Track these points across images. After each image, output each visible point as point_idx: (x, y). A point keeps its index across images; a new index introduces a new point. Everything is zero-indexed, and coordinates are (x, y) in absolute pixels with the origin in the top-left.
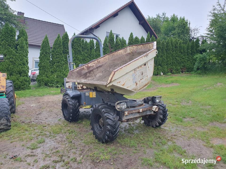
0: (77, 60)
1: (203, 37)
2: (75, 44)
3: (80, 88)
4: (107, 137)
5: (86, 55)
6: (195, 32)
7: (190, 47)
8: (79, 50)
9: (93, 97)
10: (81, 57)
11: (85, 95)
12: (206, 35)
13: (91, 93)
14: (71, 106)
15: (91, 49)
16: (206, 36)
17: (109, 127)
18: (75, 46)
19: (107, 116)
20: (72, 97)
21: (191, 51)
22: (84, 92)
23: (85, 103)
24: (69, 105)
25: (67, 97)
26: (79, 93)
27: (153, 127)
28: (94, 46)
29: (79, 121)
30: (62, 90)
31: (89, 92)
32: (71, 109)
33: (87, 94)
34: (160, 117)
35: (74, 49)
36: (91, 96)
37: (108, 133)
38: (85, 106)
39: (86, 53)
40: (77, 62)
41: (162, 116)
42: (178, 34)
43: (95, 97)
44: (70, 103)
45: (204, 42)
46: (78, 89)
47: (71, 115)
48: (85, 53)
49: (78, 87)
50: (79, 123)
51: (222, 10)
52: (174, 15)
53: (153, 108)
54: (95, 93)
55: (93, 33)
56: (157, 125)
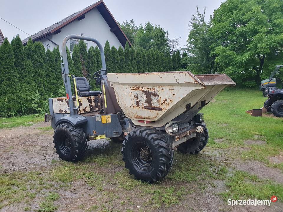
0: (37, 76)
1: (182, 49)
2: (33, 53)
3: (83, 112)
4: (160, 174)
5: (50, 69)
6: (175, 44)
7: (172, 61)
8: (40, 62)
9: (107, 123)
10: (43, 71)
11: (95, 120)
12: (186, 47)
13: (104, 117)
14: (76, 138)
15: (56, 60)
16: (187, 49)
17: (163, 159)
18: (33, 55)
19: (160, 144)
20: (75, 125)
21: (173, 65)
22: (94, 116)
23: (95, 132)
24: (72, 137)
25: (65, 125)
26: (84, 118)
28: (60, 56)
29: (88, 160)
30: (47, 117)
31: (101, 116)
32: (76, 142)
33: (98, 119)
34: (202, 140)
35: (32, 60)
36: (104, 122)
37: (163, 168)
38: (98, 137)
39: (50, 67)
40: (38, 79)
41: (204, 138)
42: (157, 45)
43: (110, 122)
44: (74, 134)
45: (185, 55)
46: (79, 112)
47: (77, 151)
48: (48, 66)
49: (80, 110)
50: (89, 162)
51: (203, 20)
52: (149, 23)
53: (198, 129)
54: (109, 116)
55: (51, 40)
56: (198, 150)
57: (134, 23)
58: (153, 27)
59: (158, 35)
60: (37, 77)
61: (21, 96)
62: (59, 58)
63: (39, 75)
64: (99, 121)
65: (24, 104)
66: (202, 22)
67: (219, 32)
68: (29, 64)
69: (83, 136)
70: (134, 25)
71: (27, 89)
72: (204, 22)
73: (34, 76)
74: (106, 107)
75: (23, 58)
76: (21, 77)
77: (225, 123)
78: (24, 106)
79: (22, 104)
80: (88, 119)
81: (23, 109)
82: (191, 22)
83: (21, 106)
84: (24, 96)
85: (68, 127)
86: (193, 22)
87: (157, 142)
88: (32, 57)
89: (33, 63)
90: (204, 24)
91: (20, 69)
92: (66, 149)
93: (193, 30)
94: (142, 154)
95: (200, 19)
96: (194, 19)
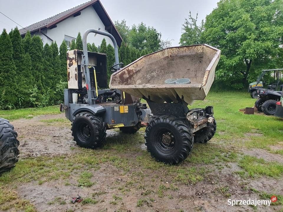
2: (31, 46)
4: (182, 155)
5: (48, 63)
6: (167, 45)
8: (38, 56)
9: (124, 113)
10: (41, 65)
11: (114, 110)
13: (122, 107)
14: (97, 126)
15: (54, 55)
17: (186, 142)
18: (32, 49)
19: (184, 129)
20: (96, 114)
22: (113, 106)
23: (113, 121)
24: (93, 125)
25: (85, 114)
26: (103, 108)
27: (201, 142)
28: (58, 51)
29: (105, 147)
31: (119, 106)
32: (97, 130)
33: (116, 109)
34: (212, 130)
35: (30, 53)
36: (122, 111)
37: (186, 150)
38: (117, 125)
39: (48, 61)
40: (36, 73)
41: (213, 128)
42: (151, 46)
43: (128, 112)
44: (95, 122)
47: (98, 138)
48: (46, 60)
50: (107, 149)
51: (195, 24)
52: (142, 24)
53: (209, 120)
54: (127, 107)
55: (46, 34)
56: (207, 140)
57: (125, 23)
58: (146, 28)
59: (151, 36)
60: (35, 71)
61: (18, 89)
62: (57, 52)
63: (37, 69)
64: (118, 110)
65: (22, 98)
66: (194, 26)
67: (211, 36)
68: (28, 57)
69: (103, 125)
70: (125, 25)
71: (25, 82)
72: (196, 26)
73: (32, 69)
74: (124, 98)
75: (21, 51)
76: (18, 70)
77: (223, 119)
78: (22, 99)
79: (20, 97)
80: (106, 109)
81: (20, 102)
82: (183, 25)
83: (19, 99)
84: (21, 89)
85: (89, 116)
86: (186, 25)
87: (180, 128)
88: (30, 50)
89: (31, 56)
90: (196, 28)
91: (18, 61)
92: (84, 136)
93: (185, 34)
94: (164, 139)
95: (193, 23)
96: (187, 23)
